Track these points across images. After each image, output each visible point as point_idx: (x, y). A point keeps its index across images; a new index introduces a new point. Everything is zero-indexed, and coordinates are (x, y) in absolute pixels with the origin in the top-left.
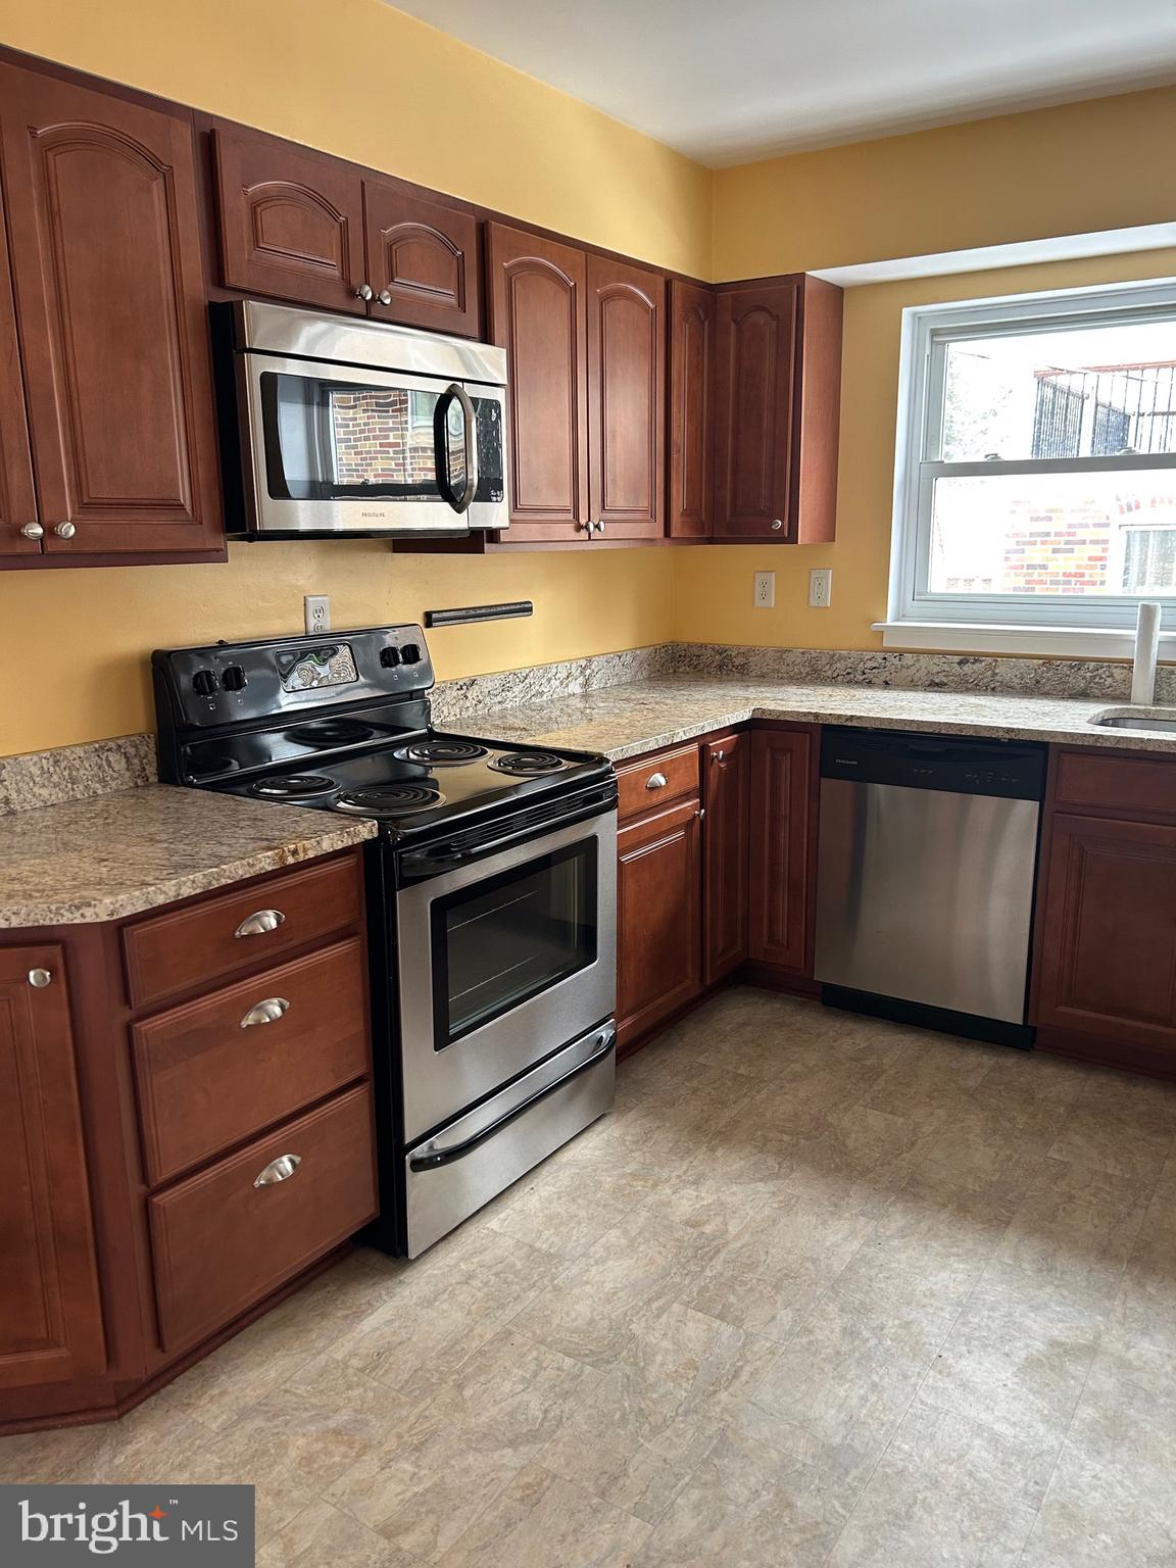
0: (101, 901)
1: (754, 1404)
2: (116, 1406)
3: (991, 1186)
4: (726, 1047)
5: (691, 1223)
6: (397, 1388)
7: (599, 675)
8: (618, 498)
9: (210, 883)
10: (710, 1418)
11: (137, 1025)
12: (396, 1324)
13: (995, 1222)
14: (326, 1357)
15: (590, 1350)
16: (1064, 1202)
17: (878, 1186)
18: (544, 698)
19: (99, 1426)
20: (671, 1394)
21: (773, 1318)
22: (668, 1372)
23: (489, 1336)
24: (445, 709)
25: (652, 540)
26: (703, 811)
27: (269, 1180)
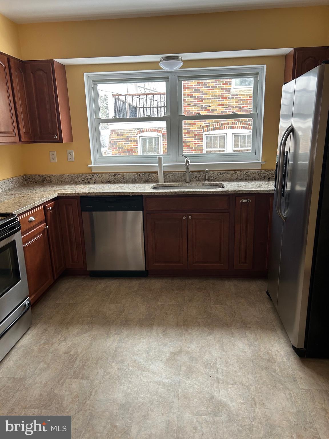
1: (98, 401)
3: (147, 316)
4: (64, 297)
5: (66, 353)
10: (86, 410)
13: (150, 326)
16: (165, 315)
17: (118, 325)
20: (72, 408)
21: (98, 373)
22: (70, 401)
25: (15, 142)
26: (47, 226)
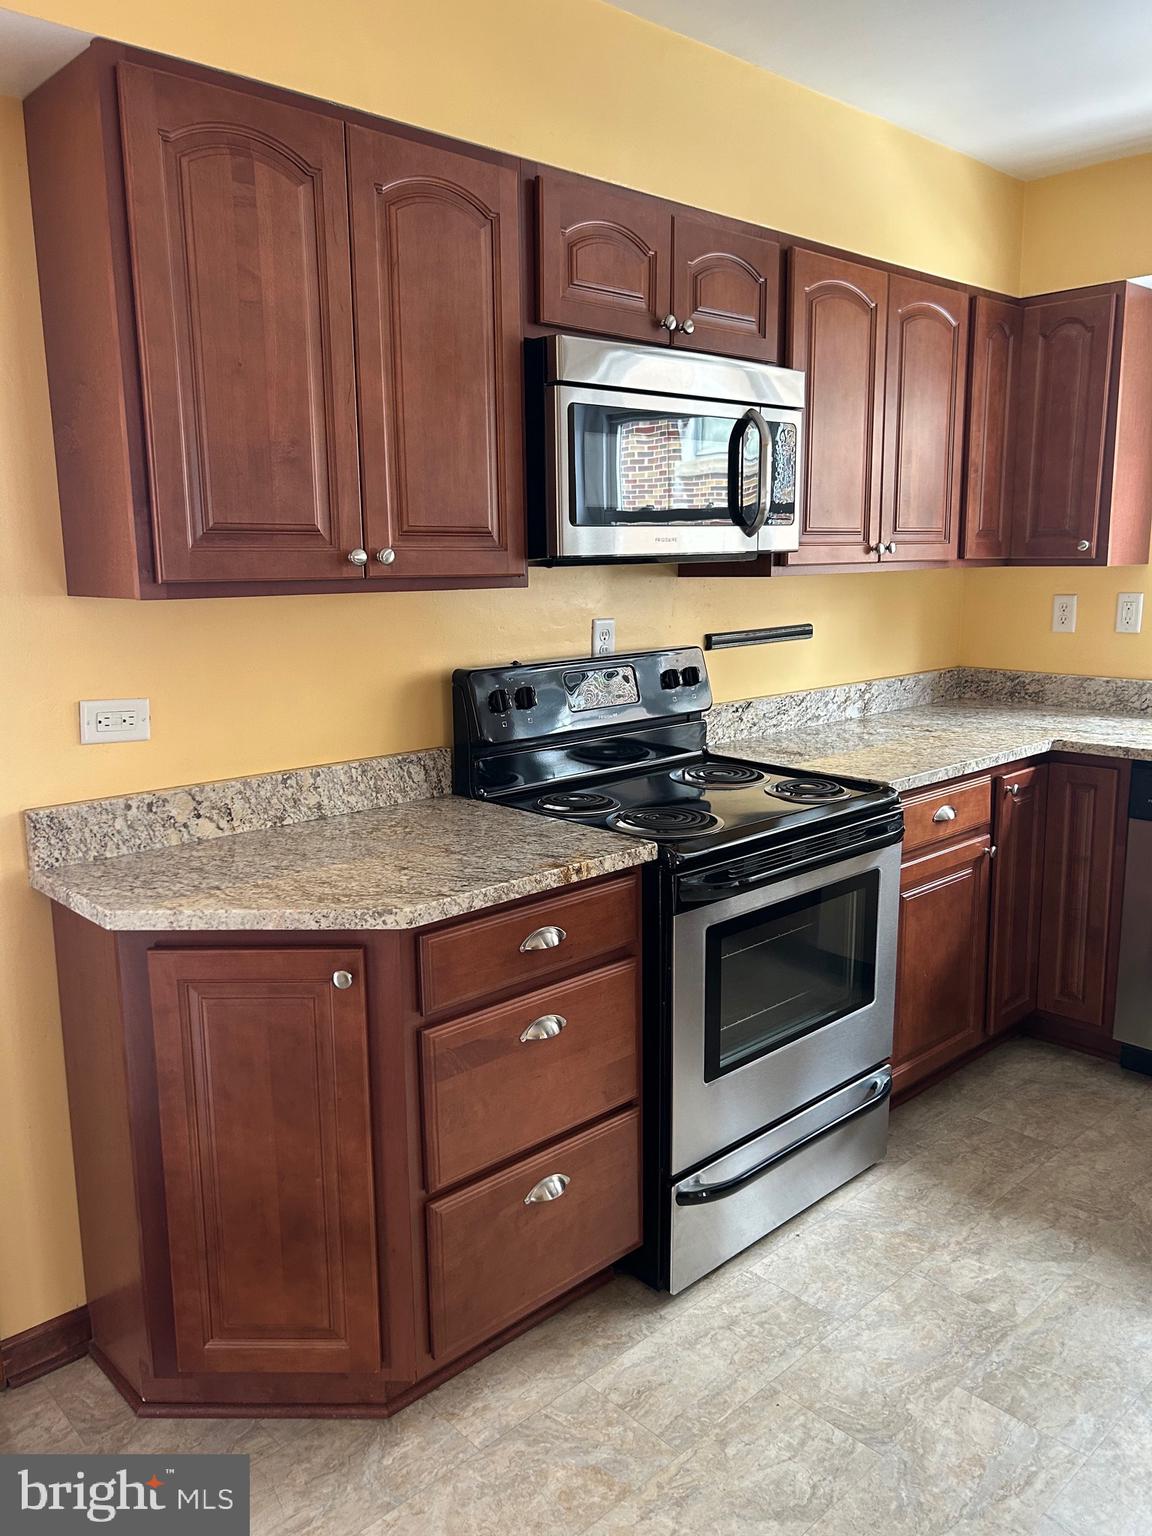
0: (401, 909)
1: (1051, 1518)
2: (386, 1405)
4: (1010, 1105)
5: (974, 1298)
6: (657, 1433)
7: (879, 700)
8: (910, 519)
9: (500, 898)
11: (426, 1032)
12: (657, 1363)
14: (587, 1386)
15: (862, 1425)
18: (820, 722)
19: (369, 1422)
20: (955, 1491)
21: (1072, 1422)
22: (950, 1465)
23: (753, 1392)
24: (720, 731)
25: (944, 562)
26: (994, 848)
27: (539, 1198)
